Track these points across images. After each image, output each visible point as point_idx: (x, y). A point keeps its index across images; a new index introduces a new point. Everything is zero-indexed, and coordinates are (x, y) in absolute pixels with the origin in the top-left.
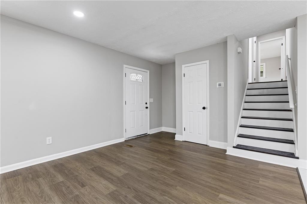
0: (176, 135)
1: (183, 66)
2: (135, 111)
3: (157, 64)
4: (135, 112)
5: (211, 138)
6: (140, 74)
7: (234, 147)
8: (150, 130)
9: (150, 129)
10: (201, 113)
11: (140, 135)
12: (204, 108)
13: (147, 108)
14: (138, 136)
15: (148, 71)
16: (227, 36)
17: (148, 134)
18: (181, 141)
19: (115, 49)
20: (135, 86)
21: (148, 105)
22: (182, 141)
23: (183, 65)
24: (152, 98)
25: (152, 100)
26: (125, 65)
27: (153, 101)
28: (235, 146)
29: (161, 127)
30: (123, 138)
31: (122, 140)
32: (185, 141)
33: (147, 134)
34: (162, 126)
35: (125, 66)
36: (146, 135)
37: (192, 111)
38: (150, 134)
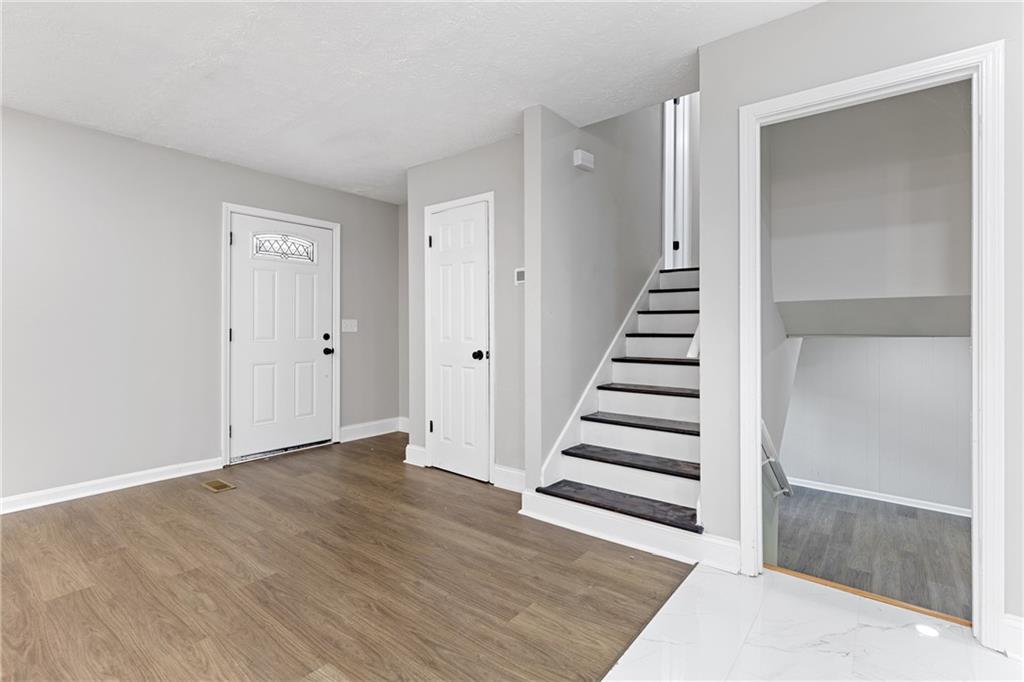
0: (408, 447)
1: (428, 210)
2: (274, 364)
3: (375, 202)
4: (276, 366)
5: (501, 458)
6: (296, 235)
7: (539, 490)
8: (343, 429)
9: (341, 425)
10: (472, 371)
11: (299, 447)
12: (478, 355)
13: (328, 351)
14: (286, 449)
15: (337, 228)
16: (523, 112)
17: (334, 441)
18: (420, 467)
19: (180, 149)
20: (274, 277)
21: (335, 343)
22: (423, 466)
23: (426, 208)
24: (353, 318)
25: (352, 326)
26: (229, 205)
27: (355, 330)
28: (544, 485)
29: (395, 419)
30: (220, 458)
31: (215, 464)
32: (432, 467)
33: (330, 440)
34: (397, 415)
35: (227, 207)
36: (323, 446)
37: (450, 366)
38: (342, 442)
